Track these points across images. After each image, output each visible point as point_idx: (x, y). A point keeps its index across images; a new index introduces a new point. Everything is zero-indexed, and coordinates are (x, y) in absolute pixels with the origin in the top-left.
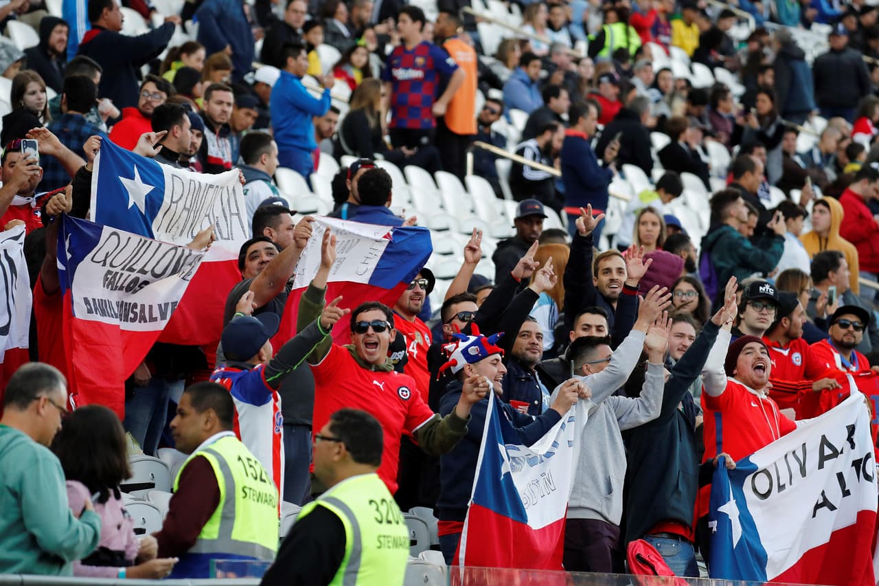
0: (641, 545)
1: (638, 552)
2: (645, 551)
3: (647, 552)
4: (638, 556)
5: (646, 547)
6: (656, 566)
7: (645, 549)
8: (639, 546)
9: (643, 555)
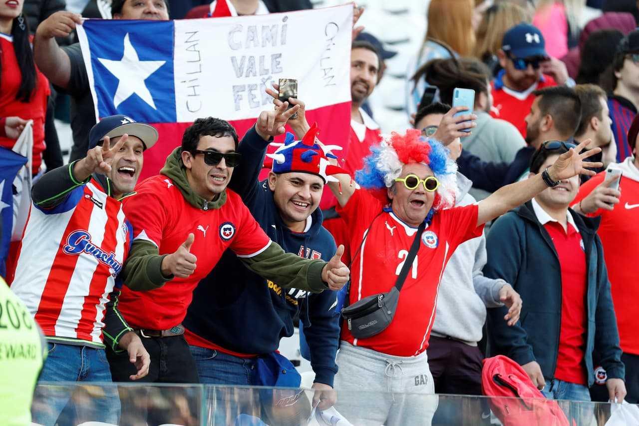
0: (502, 362)
1: (496, 372)
2: (506, 370)
3: (508, 371)
4: (497, 377)
5: (508, 364)
6: (519, 389)
7: (506, 366)
8: (498, 365)
9: (504, 376)
